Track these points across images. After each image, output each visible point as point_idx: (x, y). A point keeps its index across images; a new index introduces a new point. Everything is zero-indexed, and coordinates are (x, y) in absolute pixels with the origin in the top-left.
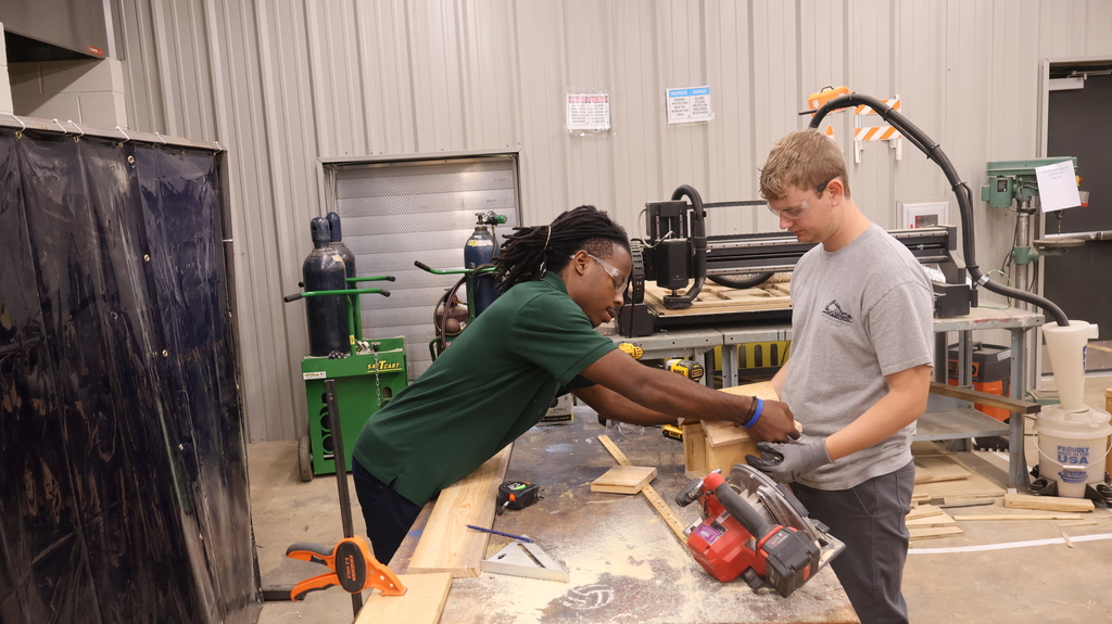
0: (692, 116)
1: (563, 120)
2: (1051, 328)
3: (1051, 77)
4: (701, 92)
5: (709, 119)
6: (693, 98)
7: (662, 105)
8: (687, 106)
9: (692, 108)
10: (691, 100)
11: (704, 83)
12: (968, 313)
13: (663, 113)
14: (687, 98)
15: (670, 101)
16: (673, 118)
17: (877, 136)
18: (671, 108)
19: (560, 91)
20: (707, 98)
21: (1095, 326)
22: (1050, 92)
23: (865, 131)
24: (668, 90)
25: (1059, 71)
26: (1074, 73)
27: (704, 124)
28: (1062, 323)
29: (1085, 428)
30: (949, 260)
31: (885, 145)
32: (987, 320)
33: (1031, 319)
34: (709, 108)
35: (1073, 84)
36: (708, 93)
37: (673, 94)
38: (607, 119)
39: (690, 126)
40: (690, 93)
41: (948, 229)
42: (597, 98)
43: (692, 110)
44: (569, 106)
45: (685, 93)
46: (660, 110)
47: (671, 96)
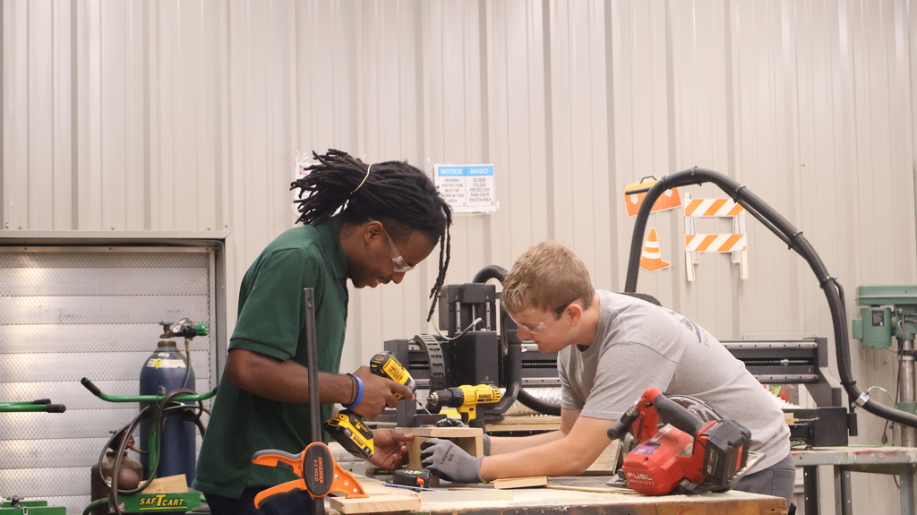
0: (469, 203)
4: (482, 171)
5: (493, 209)
6: (470, 179)
8: (462, 191)
9: (469, 193)
10: (468, 182)
11: (486, 159)
14: (462, 179)
15: (439, 181)
17: (715, 246)
19: (288, 158)
20: (490, 181)
23: (699, 239)
24: (436, 166)
27: (485, 217)
31: (725, 260)
34: (492, 195)
36: (490, 173)
37: (443, 172)
39: (466, 218)
40: (466, 172)
43: (469, 196)
45: (460, 172)
47: (440, 174)
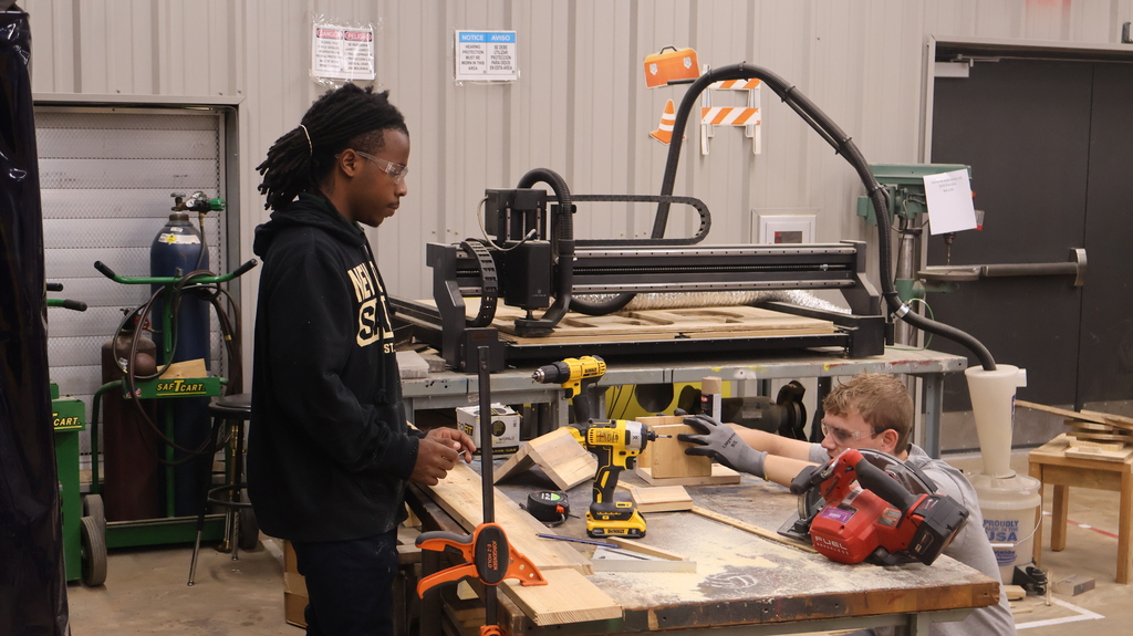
0: (489, 71)
1: (306, 61)
2: (975, 373)
3: (938, 59)
4: (503, 38)
5: (514, 78)
6: (491, 46)
7: (449, 53)
8: (482, 57)
9: (490, 60)
10: (489, 49)
11: (508, 25)
12: (882, 353)
13: (449, 64)
14: (483, 46)
15: (460, 47)
16: (464, 73)
17: (729, 120)
18: (460, 57)
19: (305, 21)
20: (512, 48)
21: (1024, 371)
22: (936, 78)
23: (714, 112)
24: (457, 32)
25: (946, 52)
26: (960, 57)
27: (505, 86)
28: (988, 367)
29: (1015, 495)
30: (858, 285)
31: (738, 133)
32: (905, 362)
33: (952, 362)
34: (513, 63)
35: (958, 71)
36: (512, 41)
37: (464, 37)
38: (371, 67)
39: (485, 87)
40: (487, 38)
41: (856, 245)
42: (357, 34)
43: (490, 64)
44: (318, 44)
45: (482, 37)
46: (445, 60)
47: (461, 41)
